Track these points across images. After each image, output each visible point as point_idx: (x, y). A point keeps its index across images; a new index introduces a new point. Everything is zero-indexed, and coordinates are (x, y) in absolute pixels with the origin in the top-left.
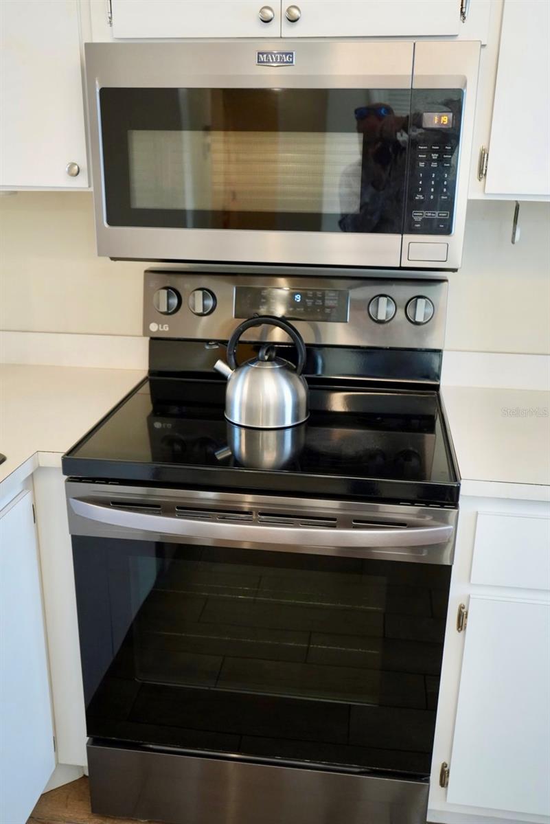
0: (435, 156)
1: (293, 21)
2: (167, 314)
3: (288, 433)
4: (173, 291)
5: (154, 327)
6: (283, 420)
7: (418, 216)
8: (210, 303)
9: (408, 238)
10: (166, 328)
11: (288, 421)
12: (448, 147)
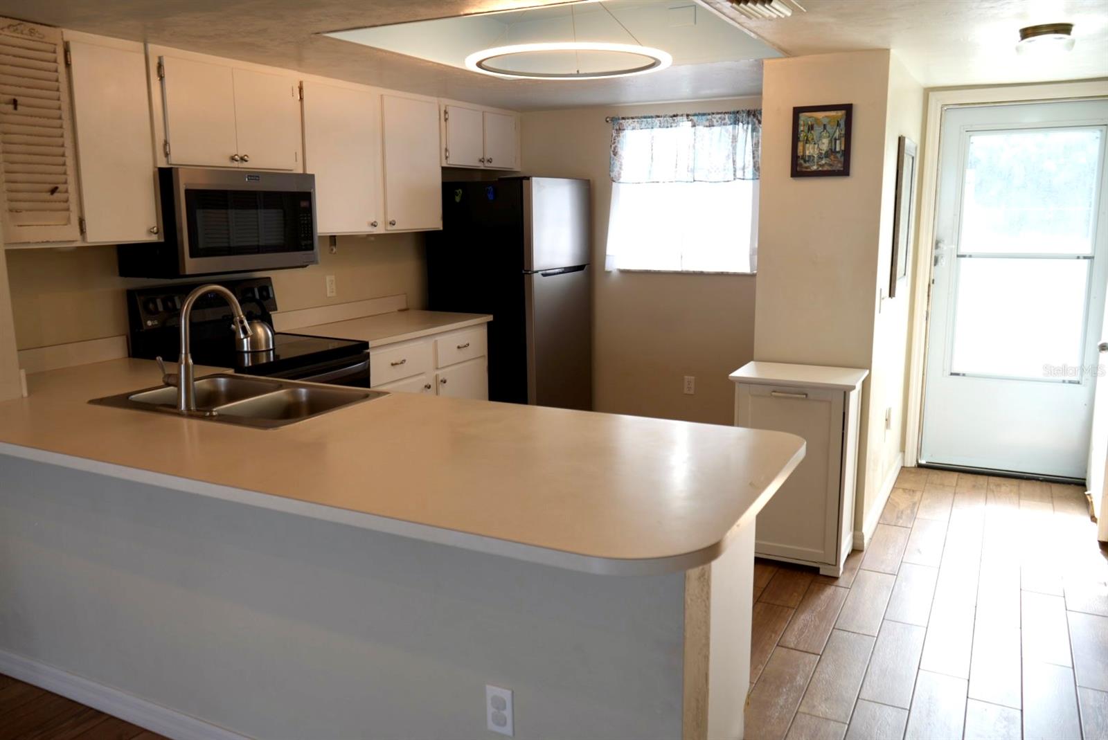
0: (306, 222)
1: (246, 161)
3: (271, 352)
6: (269, 346)
11: (271, 347)
12: (309, 215)
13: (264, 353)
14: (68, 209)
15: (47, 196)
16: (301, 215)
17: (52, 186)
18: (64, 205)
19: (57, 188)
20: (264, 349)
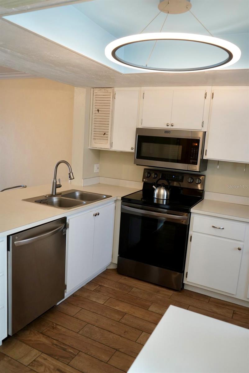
0: (194, 152)
1: (172, 126)
2: (147, 177)
3: (165, 201)
4: (149, 173)
5: (144, 180)
6: (164, 198)
7: (191, 161)
8: (156, 176)
9: (189, 165)
10: (147, 180)
11: (165, 198)
12: (197, 149)
13: (161, 200)
14: (108, 140)
15: (103, 135)
16: (192, 149)
17: (104, 133)
18: (106, 138)
19: (105, 133)
20: (162, 198)
